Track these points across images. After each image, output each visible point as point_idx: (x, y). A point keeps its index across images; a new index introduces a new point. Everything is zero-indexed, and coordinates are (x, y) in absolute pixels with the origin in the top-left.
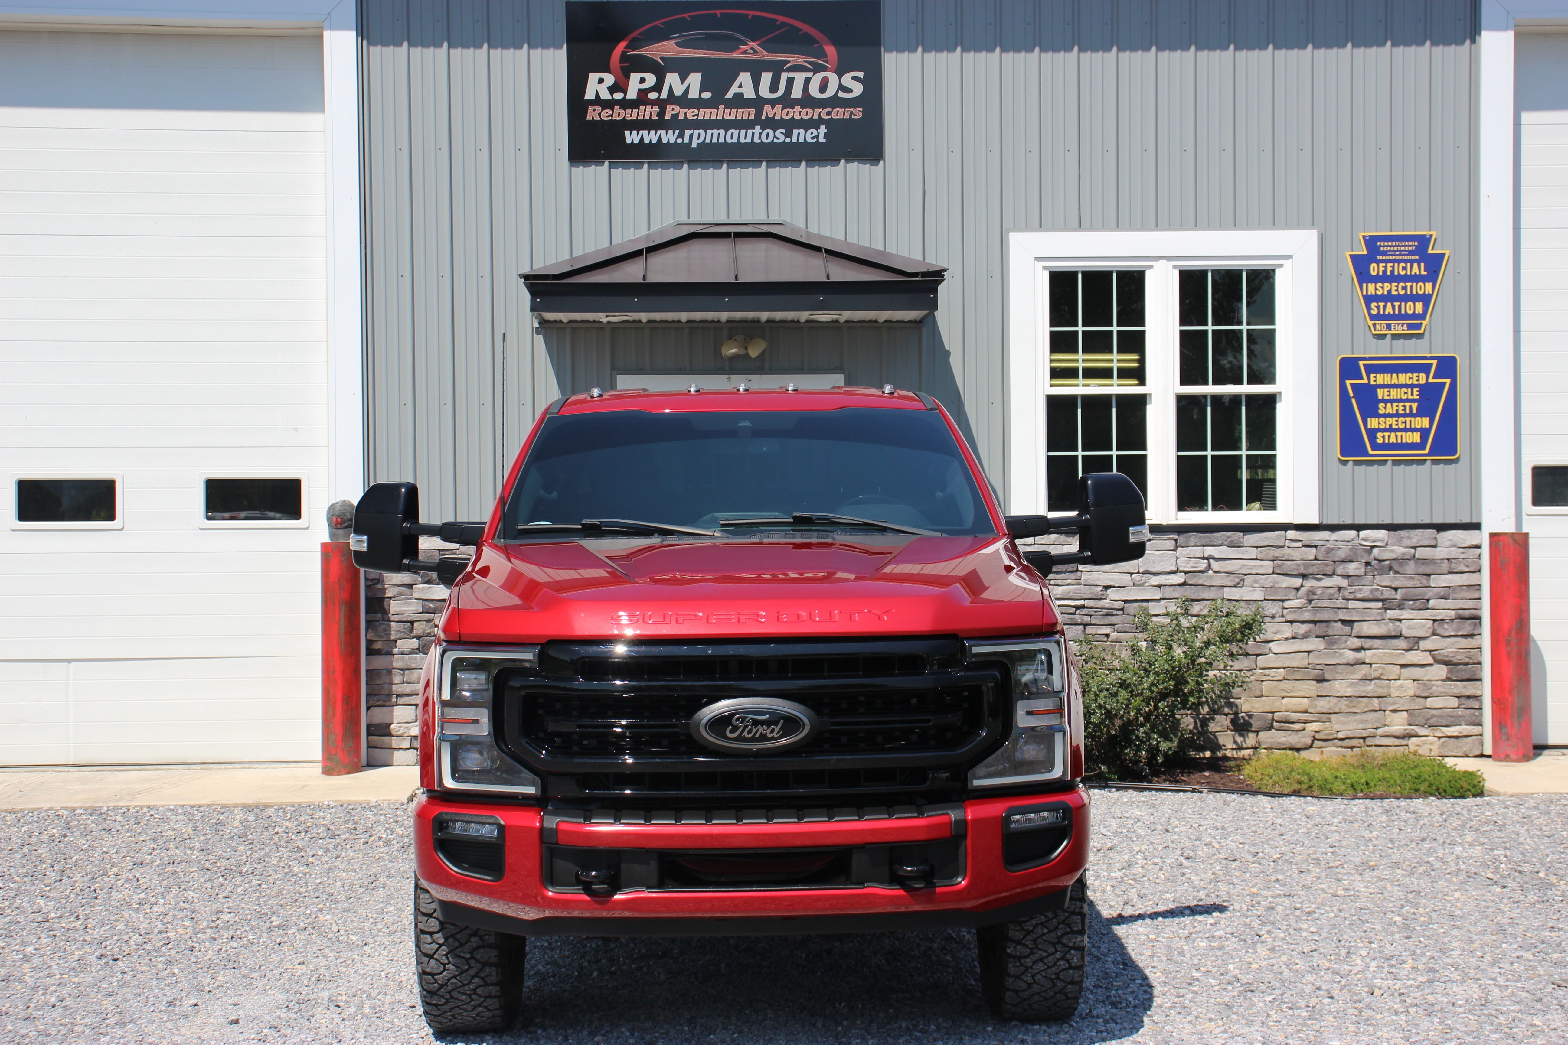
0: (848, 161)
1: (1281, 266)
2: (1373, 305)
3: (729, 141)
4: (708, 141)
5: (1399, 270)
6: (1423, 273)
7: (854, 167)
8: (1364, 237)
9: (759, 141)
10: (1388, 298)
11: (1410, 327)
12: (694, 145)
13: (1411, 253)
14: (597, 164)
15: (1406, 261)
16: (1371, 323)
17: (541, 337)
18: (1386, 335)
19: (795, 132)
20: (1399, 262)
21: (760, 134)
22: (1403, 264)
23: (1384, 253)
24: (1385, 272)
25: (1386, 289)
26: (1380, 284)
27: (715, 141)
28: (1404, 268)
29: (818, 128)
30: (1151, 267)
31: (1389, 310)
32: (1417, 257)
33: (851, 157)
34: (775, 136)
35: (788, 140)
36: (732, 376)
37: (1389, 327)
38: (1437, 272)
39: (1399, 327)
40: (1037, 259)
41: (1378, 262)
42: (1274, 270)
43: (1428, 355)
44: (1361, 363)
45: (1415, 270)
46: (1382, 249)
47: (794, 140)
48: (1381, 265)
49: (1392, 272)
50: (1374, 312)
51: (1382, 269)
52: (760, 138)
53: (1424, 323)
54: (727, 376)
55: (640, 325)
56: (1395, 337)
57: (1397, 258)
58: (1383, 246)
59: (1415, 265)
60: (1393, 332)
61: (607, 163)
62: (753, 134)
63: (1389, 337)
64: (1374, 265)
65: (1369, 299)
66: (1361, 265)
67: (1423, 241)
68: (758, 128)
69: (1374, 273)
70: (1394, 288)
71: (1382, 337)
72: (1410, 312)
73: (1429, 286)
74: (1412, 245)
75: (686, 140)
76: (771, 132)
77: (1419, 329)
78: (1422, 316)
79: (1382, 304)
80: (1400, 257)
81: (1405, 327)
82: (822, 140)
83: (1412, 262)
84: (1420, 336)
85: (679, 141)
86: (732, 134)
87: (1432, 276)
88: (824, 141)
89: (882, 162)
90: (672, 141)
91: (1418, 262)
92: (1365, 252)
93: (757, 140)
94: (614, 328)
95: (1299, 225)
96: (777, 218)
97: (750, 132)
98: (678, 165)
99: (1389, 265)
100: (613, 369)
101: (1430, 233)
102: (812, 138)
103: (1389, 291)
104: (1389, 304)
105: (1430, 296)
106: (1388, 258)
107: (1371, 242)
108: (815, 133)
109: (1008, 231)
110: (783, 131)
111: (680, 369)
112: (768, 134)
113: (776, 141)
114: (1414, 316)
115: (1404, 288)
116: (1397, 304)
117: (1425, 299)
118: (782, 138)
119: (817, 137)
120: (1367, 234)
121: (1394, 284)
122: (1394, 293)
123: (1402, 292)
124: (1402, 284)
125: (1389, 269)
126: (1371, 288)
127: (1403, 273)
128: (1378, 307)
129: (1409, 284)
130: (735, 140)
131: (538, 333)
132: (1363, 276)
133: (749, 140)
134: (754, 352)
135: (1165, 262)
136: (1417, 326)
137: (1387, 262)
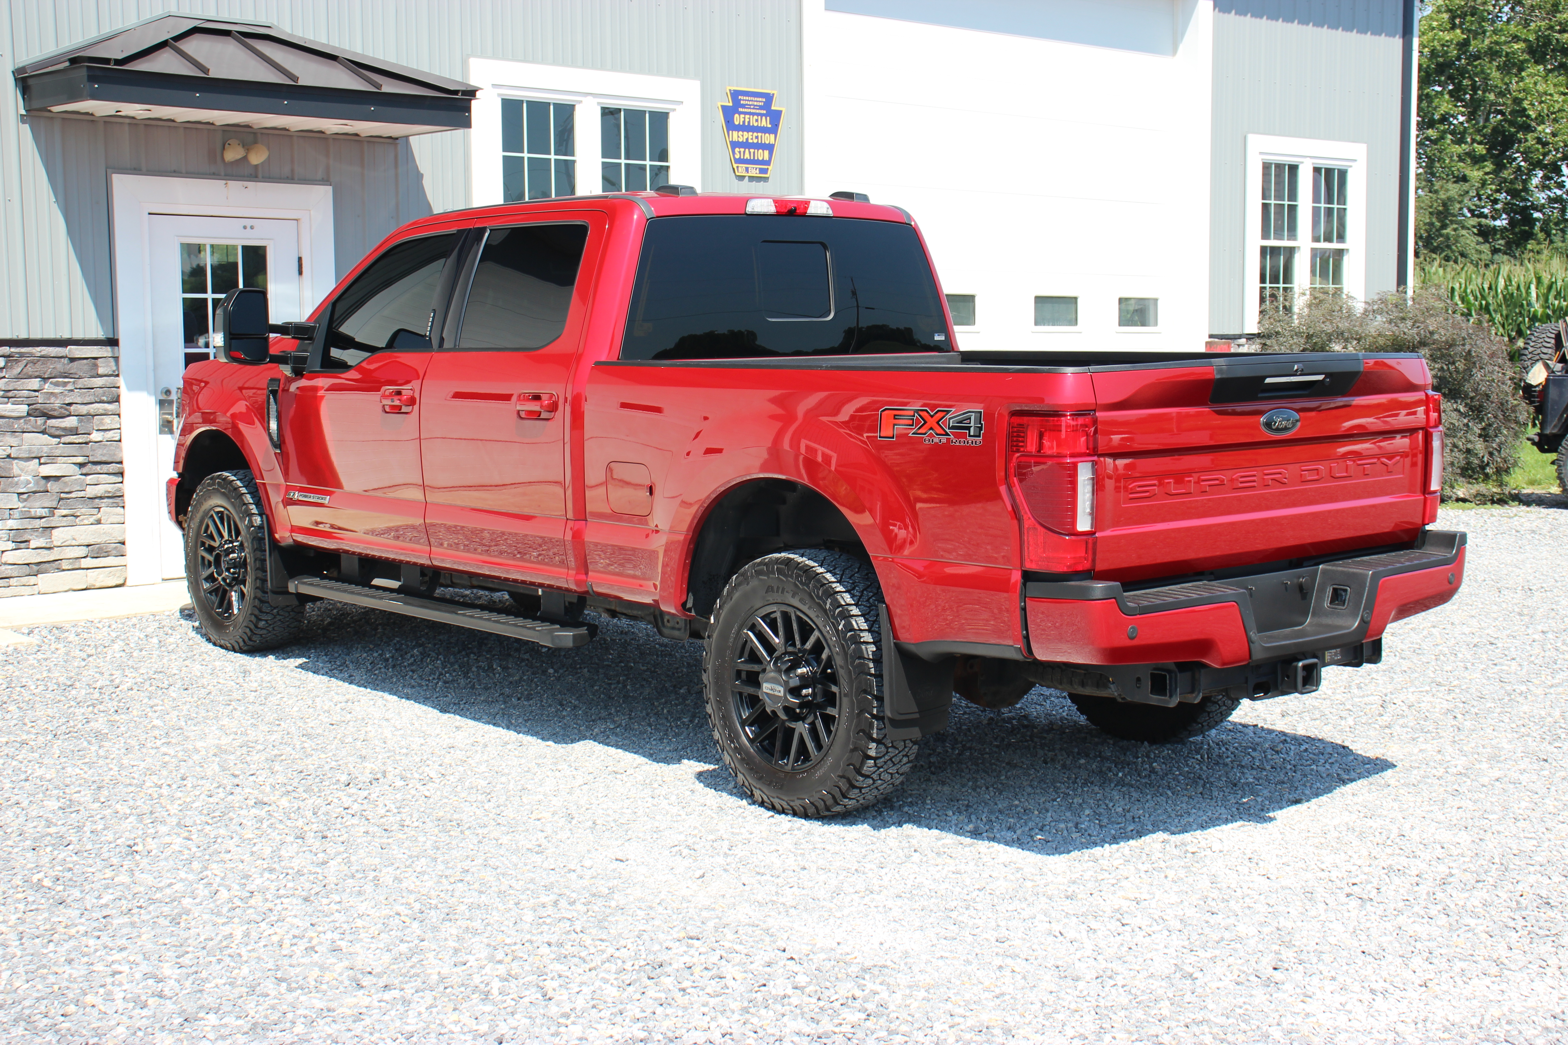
1: (673, 110)
2: (737, 150)
5: (754, 121)
6: (769, 126)
8: (730, 90)
10: (746, 145)
11: (762, 171)
13: (761, 108)
15: (758, 114)
16: (735, 166)
17: (27, 126)
20: (753, 114)
22: (756, 117)
23: (743, 106)
24: (744, 122)
25: (745, 137)
26: (741, 133)
28: (757, 121)
30: (580, 102)
31: (747, 156)
32: (765, 112)
36: (230, 183)
37: (747, 170)
38: (777, 126)
39: (754, 171)
40: (494, 86)
41: (740, 113)
42: (667, 114)
45: (764, 124)
46: (742, 102)
48: (742, 116)
49: (749, 122)
50: (737, 156)
51: (742, 120)
53: (770, 168)
54: (224, 182)
55: (134, 121)
56: (752, 179)
57: (752, 111)
58: (744, 100)
59: (764, 118)
60: (750, 174)
63: (747, 178)
64: (737, 116)
65: (735, 145)
66: (729, 114)
67: (769, 98)
69: (737, 123)
70: (750, 137)
71: (741, 178)
72: (761, 158)
73: (772, 136)
74: (761, 101)
77: (767, 173)
78: (768, 163)
79: (742, 150)
80: (754, 111)
81: (758, 171)
83: (762, 115)
84: (766, 179)
87: (774, 130)
91: (766, 115)
92: (731, 104)
94: (111, 121)
95: (686, 75)
96: (264, 20)
99: (747, 116)
100: (108, 167)
101: (773, 92)
103: (747, 139)
104: (747, 150)
105: (773, 145)
106: (746, 110)
107: (735, 95)
109: (469, 56)
111: (174, 171)
114: (763, 162)
115: (757, 137)
116: (752, 151)
117: (770, 148)
120: (733, 88)
121: (751, 133)
122: (750, 141)
123: (755, 141)
124: (755, 134)
125: (747, 120)
126: (736, 136)
127: (756, 124)
128: (740, 152)
129: (760, 134)
131: (23, 122)
132: (730, 125)
134: (257, 158)
135: (590, 98)
136: (765, 171)
137: (745, 113)
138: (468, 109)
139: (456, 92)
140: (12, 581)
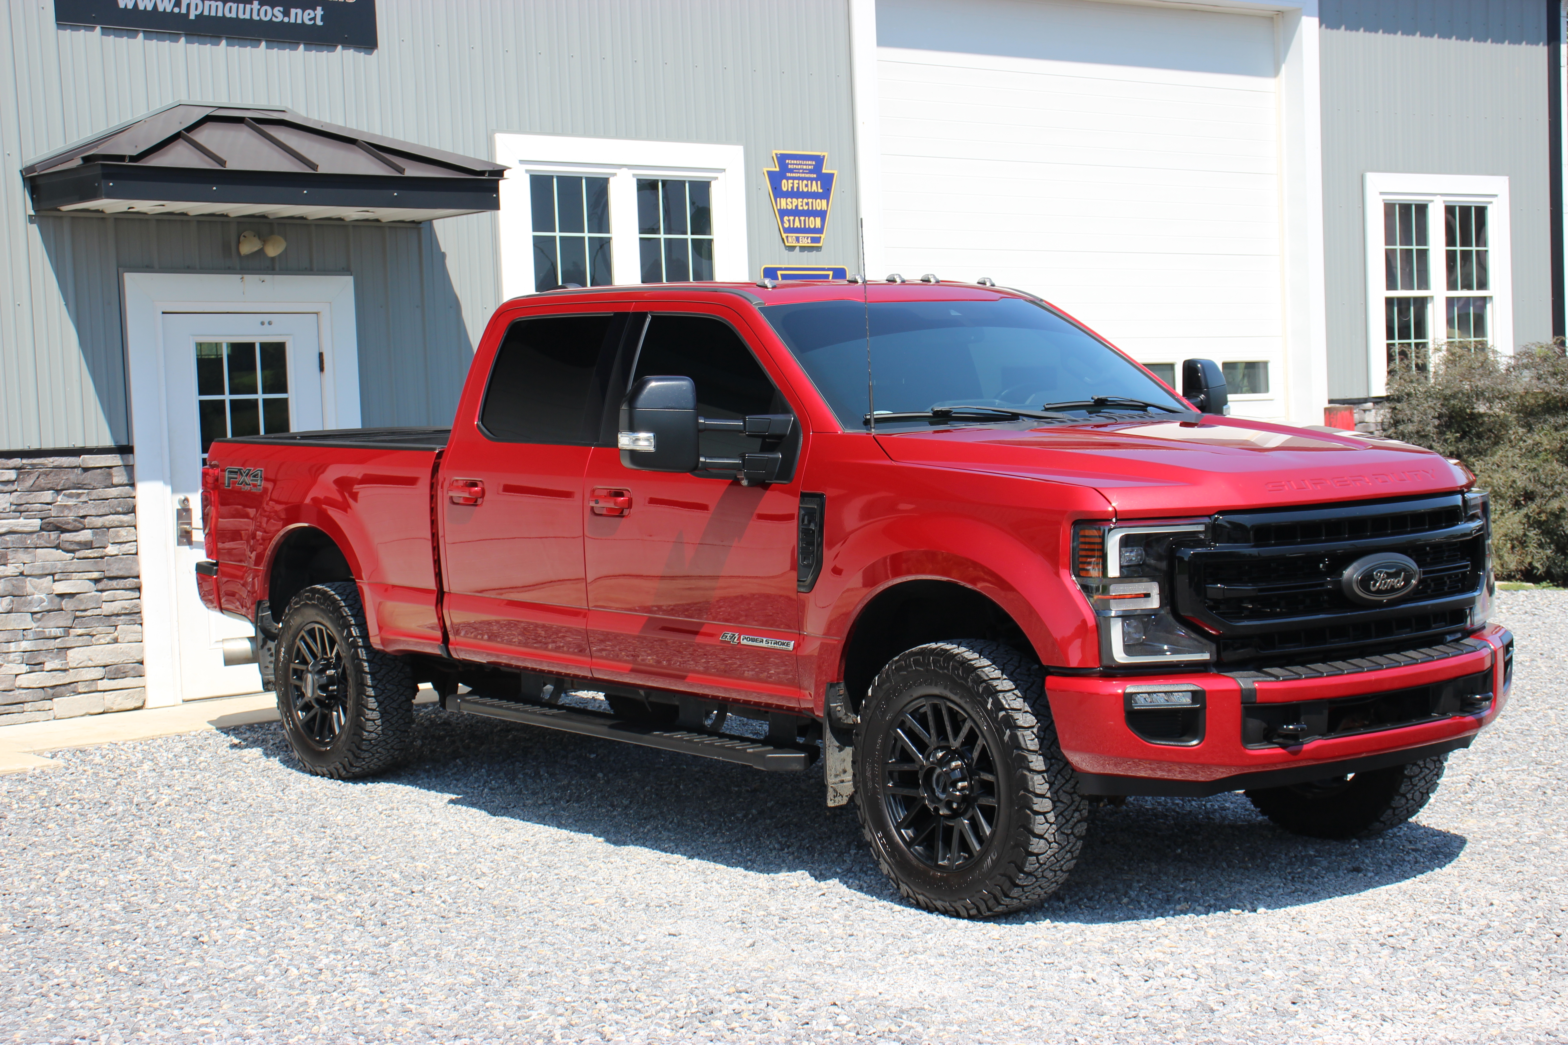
0: (344, 48)
1: (716, 178)
2: (786, 218)
3: (228, 15)
4: (206, 13)
5: (803, 187)
6: (820, 191)
7: (350, 53)
8: (776, 154)
9: (258, 18)
10: (796, 213)
11: (814, 240)
12: (192, 17)
13: (811, 171)
14: (87, 29)
15: (807, 179)
16: (784, 236)
17: (36, 227)
18: (795, 247)
19: (293, 11)
20: (803, 179)
21: (259, 10)
22: (805, 182)
23: (791, 171)
24: (793, 188)
25: (794, 204)
26: (789, 200)
27: (213, 14)
28: (807, 186)
29: (314, 10)
30: (614, 175)
31: (797, 224)
32: (815, 176)
33: (348, 43)
34: (273, 15)
35: (286, 20)
36: (246, 277)
37: (797, 239)
38: (829, 190)
39: (805, 241)
40: (522, 162)
41: (788, 179)
42: (709, 183)
43: (826, 267)
44: (779, 273)
45: (814, 188)
46: (790, 166)
47: (292, 21)
48: (790, 181)
49: (798, 188)
50: (786, 225)
51: (790, 185)
52: (258, 15)
53: (823, 236)
54: (240, 276)
55: (144, 217)
56: (803, 249)
57: (801, 175)
58: (791, 164)
59: (814, 182)
60: (801, 244)
61: (98, 29)
62: (252, 10)
63: (798, 248)
64: (784, 181)
65: (783, 213)
66: (775, 181)
67: (819, 161)
68: (256, 3)
69: (785, 189)
70: (800, 204)
71: (791, 248)
72: (812, 227)
73: (824, 202)
74: (810, 165)
75: (184, 11)
76: (268, 8)
77: (819, 242)
78: (820, 231)
79: (792, 218)
80: (803, 175)
81: (809, 241)
82: (319, 23)
83: (812, 179)
84: (818, 249)
85: (176, 10)
86: (231, 7)
87: (825, 194)
88: (321, 24)
89: (376, 51)
90: (169, 10)
91: (816, 180)
92: (777, 169)
93: (255, 17)
94: (121, 218)
95: (727, 141)
96: (278, 104)
97: (248, 7)
98: (174, 38)
99: (796, 182)
100: (118, 267)
101: (823, 154)
102: (310, 20)
103: (797, 206)
104: (797, 218)
105: (825, 212)
106: (794, 175)
107: (782, 159)
108: (312, 15)
109: (494, 132)
110: (281, 9)
111: (188, 267)
112: (266, 11)
113: (274, 19)
114: (815, 231)
115: (807, 204)
116: (802, 218)
117: (822, 214)
118: (280, 17)
119: (314, 19)
120: (779, 152)
121: (800, 200)
122: (800, 208)
123: (806, 208)
124: (805, 200)
125: (796, 186)
126: (784, 203)
127: (805, 190)
128: (789, 221)
129: (810, 200)
130: (233, 15)
131: (30, 221)
132: (778, 192)
133: (247, 16)
134: (273, 251)
135: (625, 170)
136: (817, 240)
137: (794, 178)
138: (496, 190)
139: (482, 173)
140: (27, 706)
